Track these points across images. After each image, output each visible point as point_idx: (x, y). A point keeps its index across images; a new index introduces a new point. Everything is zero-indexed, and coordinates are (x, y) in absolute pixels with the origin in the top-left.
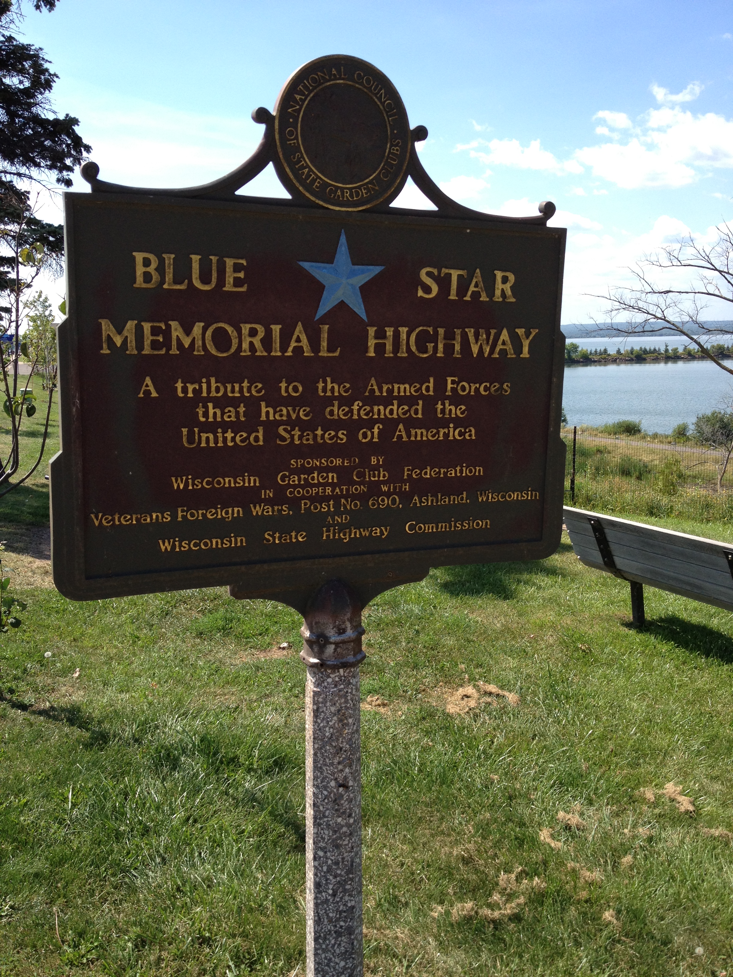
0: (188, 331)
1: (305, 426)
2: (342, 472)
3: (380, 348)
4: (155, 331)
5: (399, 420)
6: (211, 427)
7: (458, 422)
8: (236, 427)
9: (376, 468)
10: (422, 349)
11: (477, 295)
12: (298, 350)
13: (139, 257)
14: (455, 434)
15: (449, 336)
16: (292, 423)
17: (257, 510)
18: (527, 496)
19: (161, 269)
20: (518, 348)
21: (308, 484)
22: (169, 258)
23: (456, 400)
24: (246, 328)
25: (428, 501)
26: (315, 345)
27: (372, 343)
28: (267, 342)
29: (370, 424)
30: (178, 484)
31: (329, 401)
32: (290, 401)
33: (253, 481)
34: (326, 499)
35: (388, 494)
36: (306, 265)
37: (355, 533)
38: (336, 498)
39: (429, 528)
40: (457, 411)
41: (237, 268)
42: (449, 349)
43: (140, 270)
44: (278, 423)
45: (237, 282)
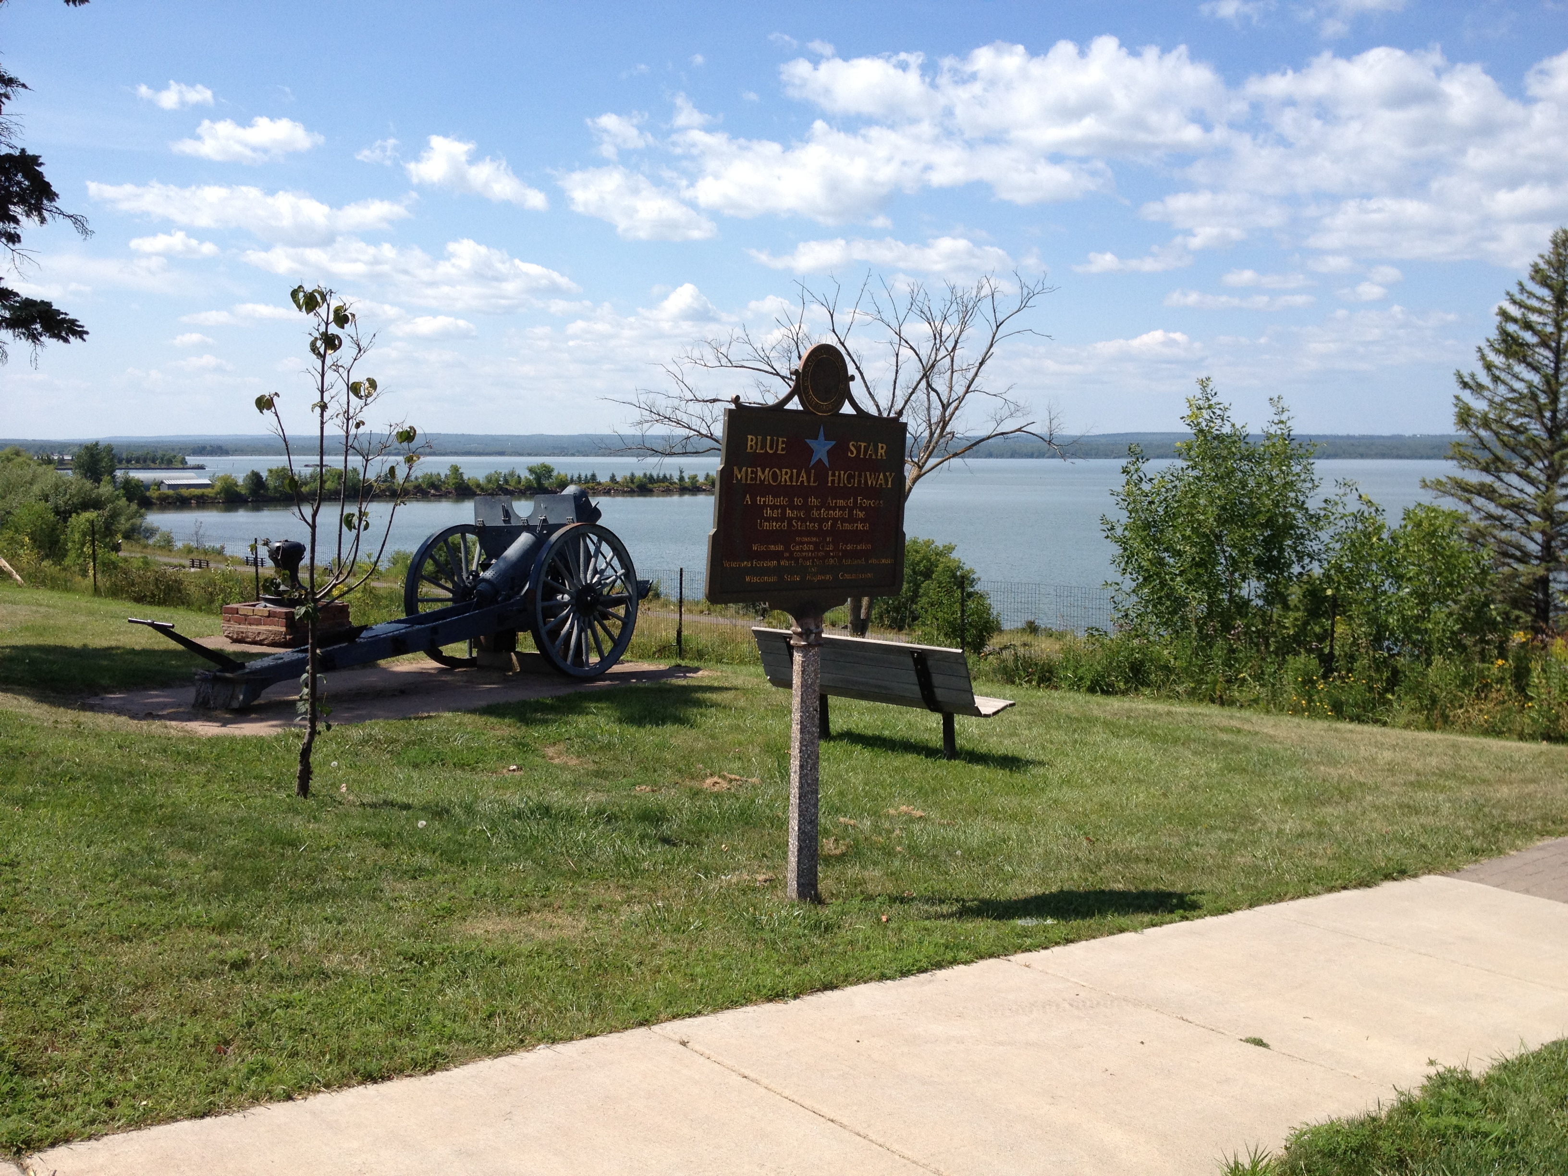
0: (763, 473)
1: (803, 521)
2: (816, 545)
3: (833, 481)
4: (752, 472)
5: (839, 519)
6: (768, 519)
7: (863, 521)
8: (777, 520)
9: (829, 543)
10: (849, 482)
11: (871, 455)
12: (802, 482)
13: (750, 437)
14: (860, 526)
15: (860, 476)
16: (798, 519)
17: (782, 563)
18: (888, 561)
19: (756, 443)
20: (887, 484)
21: (802, 551)
22: (760, 438)
23: (862, 509)
24: (784, 471)
25: (849, 562)
26: (809, 481)
27: (830, 479)
28: (791, 478)
29: (827, 520)
30: (755, 548)
31: (812, 508)
32: (798, 508)
33: (781, 548)
34: (809, 558)
35: (833, 557)
36: (808, 441)
37: (820, 577)
38: (813, 558)
39: (847, 576)
40: (861, 515)
41: (783, 442)
42: (859, 482)
43: (749, 443)
44: (793, 518)
45: (783, 449)
